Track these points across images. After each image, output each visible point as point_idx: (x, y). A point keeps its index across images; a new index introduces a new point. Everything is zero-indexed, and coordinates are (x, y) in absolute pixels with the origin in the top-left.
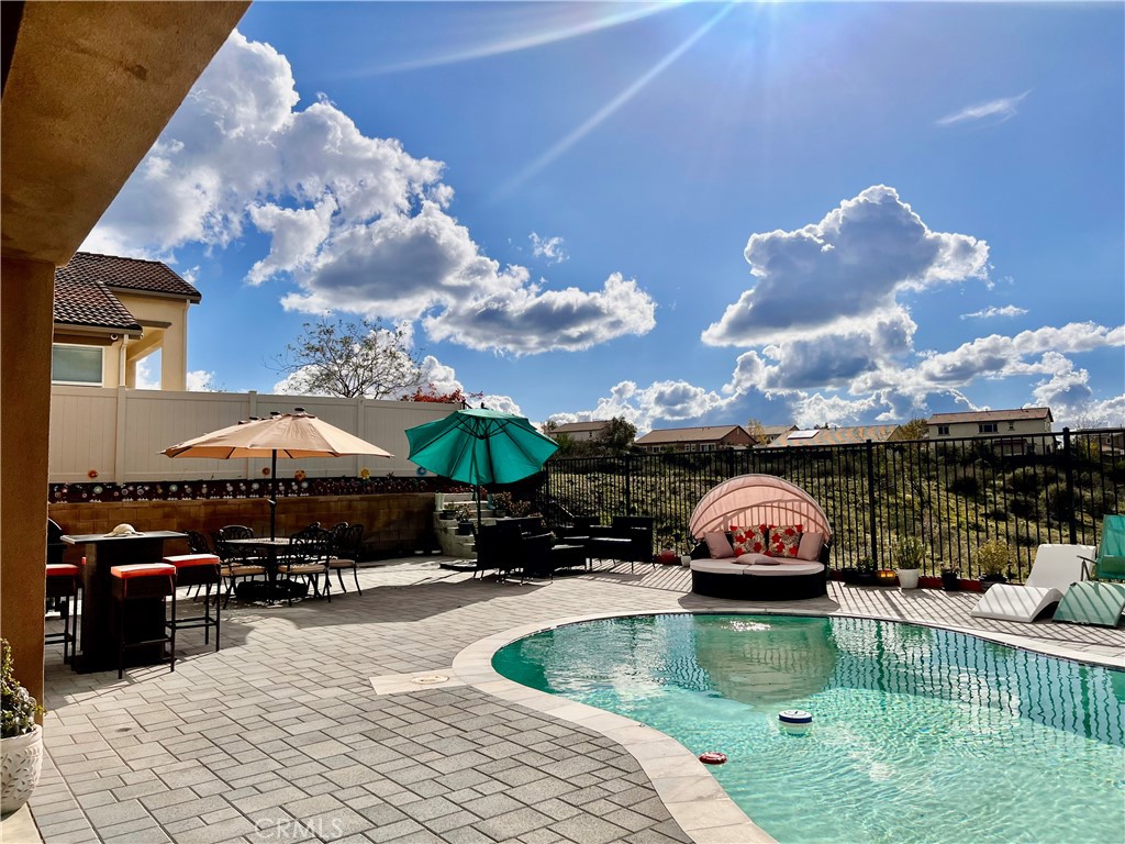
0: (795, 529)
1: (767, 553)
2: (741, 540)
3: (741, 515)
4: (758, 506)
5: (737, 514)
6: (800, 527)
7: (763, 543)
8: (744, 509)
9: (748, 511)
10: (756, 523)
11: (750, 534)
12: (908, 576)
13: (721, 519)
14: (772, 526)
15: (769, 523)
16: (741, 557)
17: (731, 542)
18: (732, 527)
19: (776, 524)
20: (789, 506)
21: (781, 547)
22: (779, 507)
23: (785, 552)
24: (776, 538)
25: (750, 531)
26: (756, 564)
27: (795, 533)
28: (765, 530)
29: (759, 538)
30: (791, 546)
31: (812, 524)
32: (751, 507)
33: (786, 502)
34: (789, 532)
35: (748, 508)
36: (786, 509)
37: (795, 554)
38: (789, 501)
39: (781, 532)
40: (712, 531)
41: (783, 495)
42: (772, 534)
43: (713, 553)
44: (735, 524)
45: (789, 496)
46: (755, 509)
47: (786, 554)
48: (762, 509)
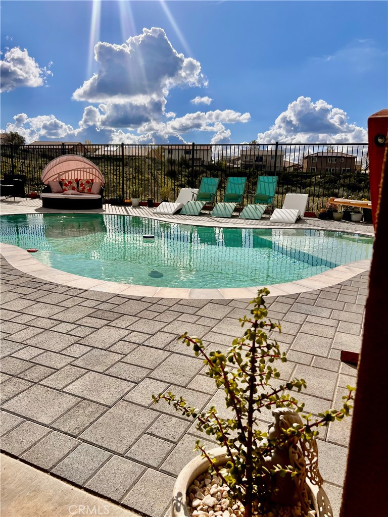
0: (90, 181)
1: (78, 191)
2: (66, 185)
3: (67, 174)
4: (74, 170)
5: (65, 173)
6: (92, 180)
7: (76, 186)
8: (67, 171)
9: (70, 173)
10: (73, 178)
11: (70, 182)
12: (135, 201)
13: (57, 175)
14: (80, 180)
15: (79, 178)
16: (65, 192)
17: (62, 186)
18: (62, 179)
19: (82, 178)
20: (88, 170)
21: (84, 188)
22: (83, 171)
23: (86, 191)
24: (82, 185)
25: (70, 181)
26: (71, 194)
27: (90, 182)
28: (77, 181)
29: (74, 185)
30: (88, 188)
31: (98, 179)
32: (71, 170)
33: (86, 168)
34: (88, 182)
35: (69, 171)
36: (87, 172)
37: (90, 192)
38: (88, 168)
39: (84, 182)
40: (53, 181)
41: (85, 165)
42: (80, 183)
43: (53, 190)
44: (64, 178)
45: (87, 166)
46: (73, 172)
47: (86, 192)
48: (76, 171)
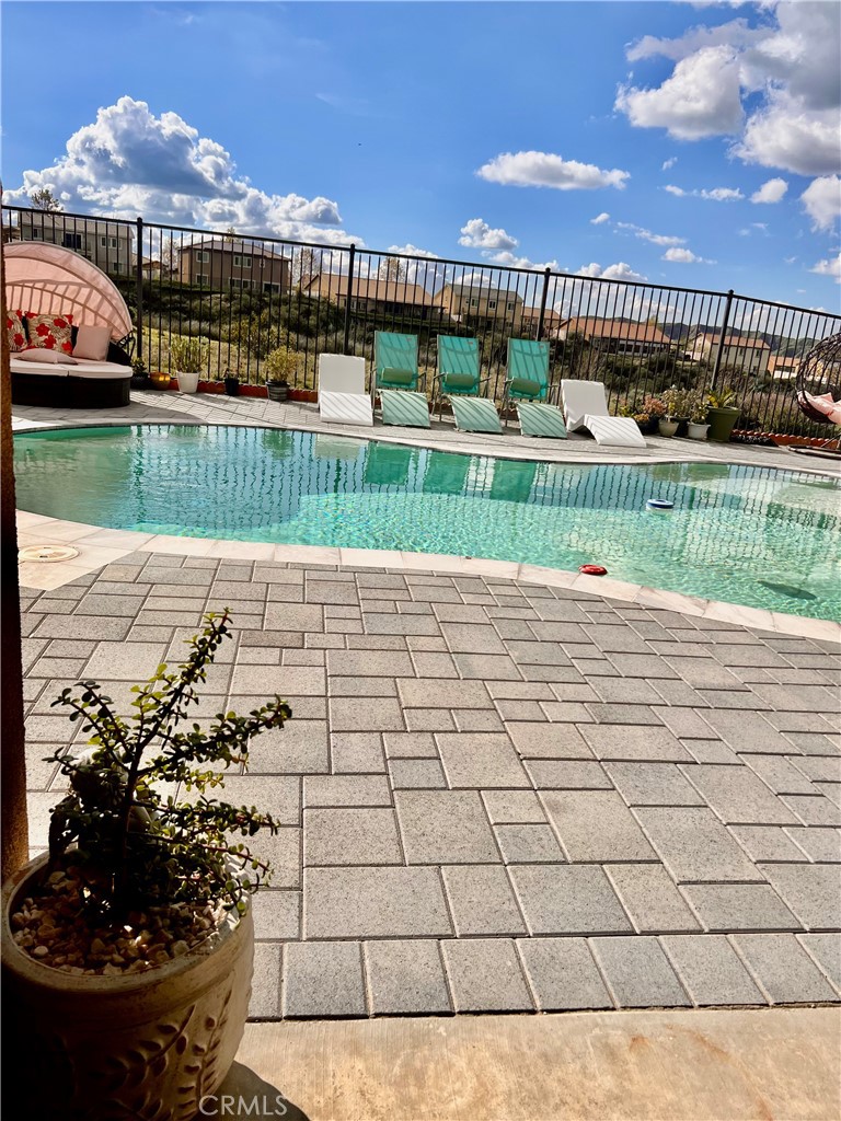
0: (67, 321)
4: (14, 285)
6: (71, 318)
7: (23, 334)
12: (189, 380)
14: (29, 314)
19: (34, 311)
21: (50, 341)
22: (43, 290)
23: (57, 347)
24: (43, 329)
27: (67, 324)
29: (19, 329)
30: (64, 341)
33: (58, 284)
37: (68, 351)
39: (48, 322)
48: (18, 290)
